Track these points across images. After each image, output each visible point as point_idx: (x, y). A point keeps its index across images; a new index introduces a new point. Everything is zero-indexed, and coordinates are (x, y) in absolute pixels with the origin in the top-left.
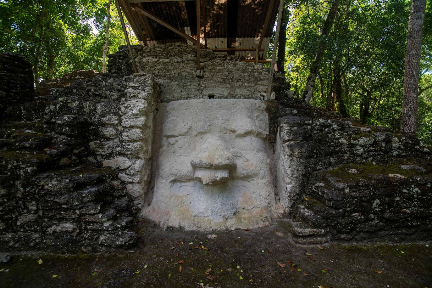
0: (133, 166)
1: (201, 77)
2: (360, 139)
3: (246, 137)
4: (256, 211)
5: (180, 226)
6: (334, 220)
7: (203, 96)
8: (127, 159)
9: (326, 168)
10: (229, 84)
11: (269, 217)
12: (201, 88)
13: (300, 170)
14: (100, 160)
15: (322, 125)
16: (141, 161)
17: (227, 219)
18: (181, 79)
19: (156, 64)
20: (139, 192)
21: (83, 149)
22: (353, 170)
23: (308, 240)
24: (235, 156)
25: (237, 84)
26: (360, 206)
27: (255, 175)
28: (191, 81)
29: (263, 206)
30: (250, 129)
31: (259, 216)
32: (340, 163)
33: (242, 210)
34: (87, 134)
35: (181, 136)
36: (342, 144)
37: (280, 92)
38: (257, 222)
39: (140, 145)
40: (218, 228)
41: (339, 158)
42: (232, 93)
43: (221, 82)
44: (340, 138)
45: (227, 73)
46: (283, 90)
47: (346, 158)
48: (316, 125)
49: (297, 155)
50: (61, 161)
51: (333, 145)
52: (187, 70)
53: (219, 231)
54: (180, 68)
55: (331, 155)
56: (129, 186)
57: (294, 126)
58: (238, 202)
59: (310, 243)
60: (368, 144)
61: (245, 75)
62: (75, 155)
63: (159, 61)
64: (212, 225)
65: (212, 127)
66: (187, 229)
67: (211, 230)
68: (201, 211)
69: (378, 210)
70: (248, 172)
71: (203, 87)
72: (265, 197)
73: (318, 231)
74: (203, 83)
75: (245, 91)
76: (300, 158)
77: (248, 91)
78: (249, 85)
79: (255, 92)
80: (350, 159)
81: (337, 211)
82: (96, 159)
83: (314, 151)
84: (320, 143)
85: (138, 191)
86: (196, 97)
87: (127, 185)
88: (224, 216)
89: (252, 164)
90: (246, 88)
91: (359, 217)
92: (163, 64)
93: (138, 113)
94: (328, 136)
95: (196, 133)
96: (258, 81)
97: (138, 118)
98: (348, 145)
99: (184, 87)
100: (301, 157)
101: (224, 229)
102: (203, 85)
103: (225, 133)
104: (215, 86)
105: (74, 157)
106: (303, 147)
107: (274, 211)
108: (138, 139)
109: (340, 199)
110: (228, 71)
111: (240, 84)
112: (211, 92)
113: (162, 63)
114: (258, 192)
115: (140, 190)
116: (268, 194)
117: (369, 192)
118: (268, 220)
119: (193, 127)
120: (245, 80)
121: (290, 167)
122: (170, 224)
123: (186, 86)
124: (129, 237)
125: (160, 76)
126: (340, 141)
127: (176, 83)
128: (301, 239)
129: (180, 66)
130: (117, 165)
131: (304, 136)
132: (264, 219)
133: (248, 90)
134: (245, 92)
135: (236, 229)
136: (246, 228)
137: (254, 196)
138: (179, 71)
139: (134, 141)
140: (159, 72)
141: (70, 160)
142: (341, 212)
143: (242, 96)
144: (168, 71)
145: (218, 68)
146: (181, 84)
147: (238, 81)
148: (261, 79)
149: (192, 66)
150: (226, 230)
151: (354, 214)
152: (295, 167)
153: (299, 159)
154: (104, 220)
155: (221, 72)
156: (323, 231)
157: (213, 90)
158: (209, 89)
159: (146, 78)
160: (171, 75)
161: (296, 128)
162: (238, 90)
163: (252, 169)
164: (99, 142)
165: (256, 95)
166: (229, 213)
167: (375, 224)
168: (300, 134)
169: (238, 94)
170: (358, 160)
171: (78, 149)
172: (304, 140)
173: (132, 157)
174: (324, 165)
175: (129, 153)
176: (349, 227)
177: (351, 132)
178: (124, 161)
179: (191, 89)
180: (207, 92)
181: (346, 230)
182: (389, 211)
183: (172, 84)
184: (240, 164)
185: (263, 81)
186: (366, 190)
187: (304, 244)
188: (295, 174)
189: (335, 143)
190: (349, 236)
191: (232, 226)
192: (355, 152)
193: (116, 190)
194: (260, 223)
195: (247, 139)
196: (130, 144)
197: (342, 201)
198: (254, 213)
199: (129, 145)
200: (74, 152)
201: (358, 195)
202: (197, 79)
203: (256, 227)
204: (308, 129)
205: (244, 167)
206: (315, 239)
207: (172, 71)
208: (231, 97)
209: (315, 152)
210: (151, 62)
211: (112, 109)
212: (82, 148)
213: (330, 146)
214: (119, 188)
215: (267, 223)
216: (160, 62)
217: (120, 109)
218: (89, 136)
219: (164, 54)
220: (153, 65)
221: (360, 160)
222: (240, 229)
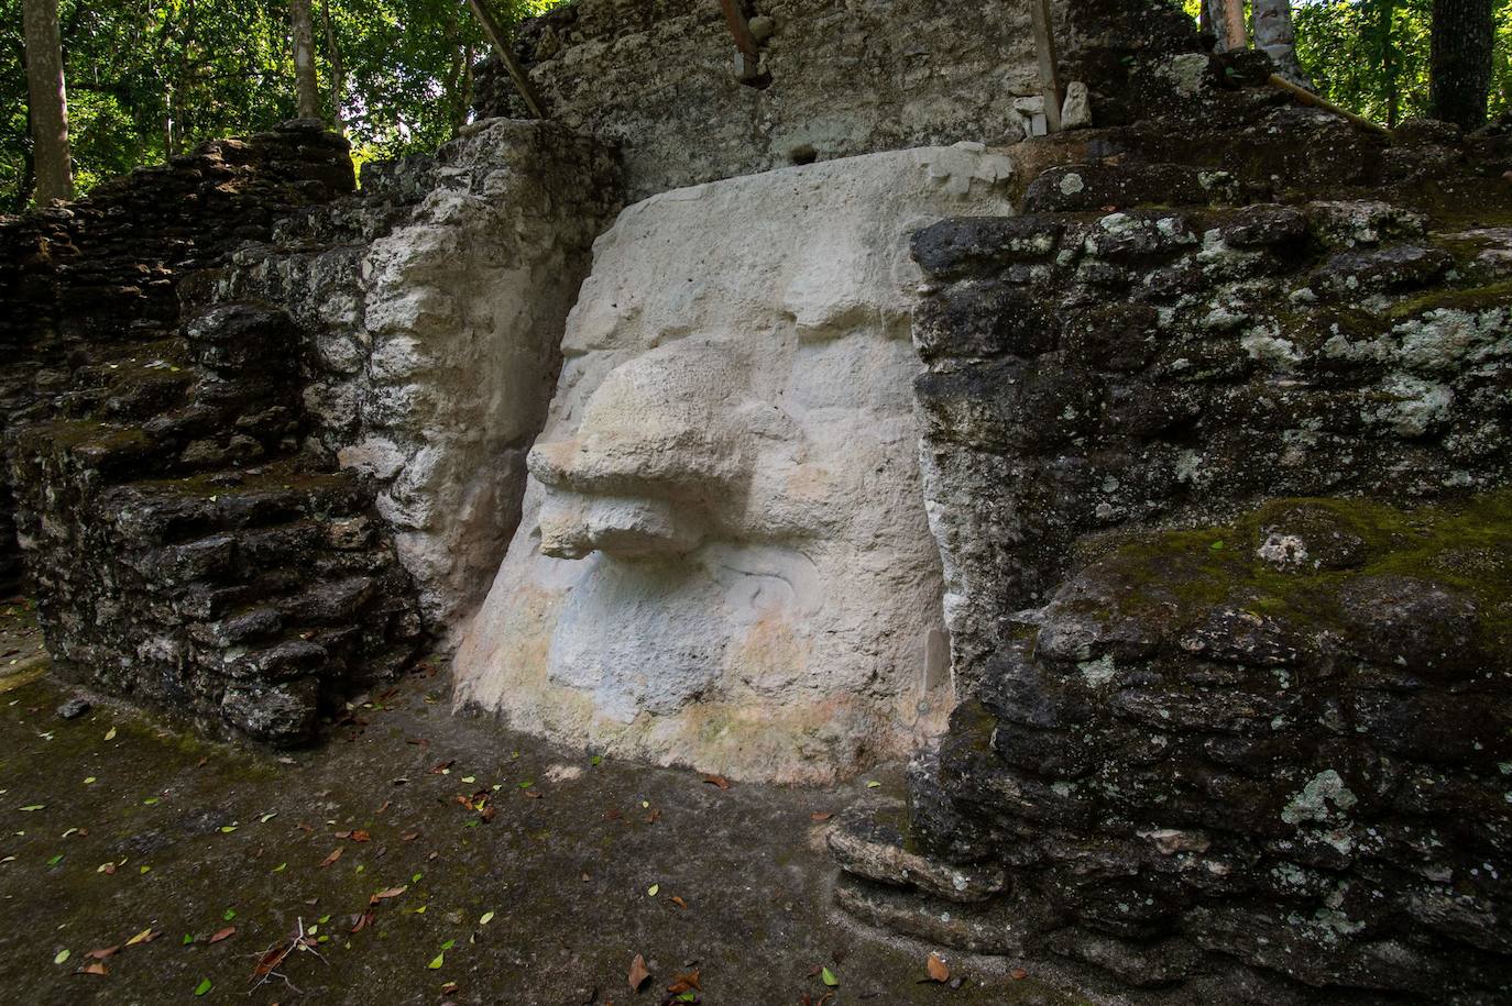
0: (408, 468)
1: (759, 81)
2: (1410, 324)
3: (841, 343)
4: (800, 702)
5: (500, 710)
6: (1020, 838)
7: (771, 161)
8: (391, 445)
9: (1156, 516)
10: (873, 85)
11: (843, 744)
12: (763, 128)
13: (993, 517)
14: (333, 446)
15: (1121, 256)
16: (432, 452)
17: (654, 714)
18: (687, 107)
19: (605, 63)
20: (431, 565)
21: (276, 412)
22: (1286, 541)
23: (887, 908)
24: (761, 435)
25: (908, 78)
26: (1180, 784)
27: (831, 529)
28: (723, 106)
29: (835, 683)
30: (847, 303)
31: (799, 731)
32: (1247, 490)
33: (739, 688)
34: (291, 363)
35: (594, 353)
36: (1266, 364)
37: (1125, 75)
38: (773, 756)
39: (416, 392)
40: (608, 745)
41: (1242, 456)
42: (887, 125)
43: (835, 84)
44: (1248, 324)
45: (858, 38)
46: (1144, 63)
47: (1293, 455)
48: (1081, 253)
49: (971, 434)
50: (189, 452)
51: (1186, 371)
52: (707, 64)
53: (610, 757)
54: (681, 58)
55: (1183, 432)
56: (404, 540)
57: (958, 277)
58: (728, 649)
59: (895, 927)
60: (1490, 358)
61: (936, 30)
62: (244, 430)
63: (614, 50)
64: (592, 727)
65: (710, 307)
66: (516, 724)
67: (583, 747)
68: (569, 660)
69: (1342, 846)
70: (793, 510)
71: (768, 124)
72: (857, 641)
73: (930, 872)
74: (770, 107)
75: (944, 104)
76: (993, 452)
77: (958, 105)
78: (964, 70)
79: (993, 104)
80: (1328, 466)
81: (1038, 789)
82: (324, 443)
83: (1062, 411)
84: (1099, 362)
85: (426, 561)
86: (746, 167)
87: (398, 537)
88: (641, 700)
89: (819, 471)
90: (947, 89)
91: (1190, 862)
92: (626, 58)
93: (399, 279)
94: (1154, 322)
95: (655, 335)
96: (1000, 42)
97: (402, 296)
98: (1305, 366)
99: (700, 137)
100: (998, 444)
101: (631, 756)
102: (768, 116)
103: (760, 328)
104: (814, 111)
105: (238, 439)
106: (993, 390)
107: (905, 720)
108: (408, 374)
109: (1045, 719)
110: (862, 29)
111: (921, 73)
112: (797, 141)
113: (621, 58)
114: (830, 610)
115: (433, 558)
116: (886, 627)
117: (1259, 707)
118: (834, 757)
119: (647, 310)
120: (939, 50)
121: (942, 498)
122: (477, 697)
123: (706, 129)
124: (275, 712)
125: (620, 107)
126: (1245, 344)
127: (674, 123)
128: (850, 891)
129: (679, 53)
130: (369, 464)
131: (998, 329)
132: (815, 745)
133: (959, 99)
134: (945, 110)
135: (674, 766)
136: (716, 772)
137: (806, 628)
138: (679, 73)
139: (398, 381)
140: (614, 95)
141: (221, 447)
142: (1061, 800)
143: (936, 131)
144: (643, 81)
145: (821, 23)
146: (688, 125)
147: (909, 63)
148: (1018, 30)
149: (722, 39)
150: (638, 760)
151: (1156, 835)
152: (967, 500)
153: (982, 456)
154: (224, 642)
155: (832, 39)
156: (960, 880)
157: (807, 128)
158: (790, 125)
159: (489, 138)
160: (653, 97)
161: (966, 284)
162: (912, 108)
163: (814, 496)
164: (323, 386)
165: (1001, 119)
166: (666, 689)
167: (1331, 937)
168: (978, 316)
169: (916, 127)
170: (1408, 476)
171: (256, 414)
172: (1003, 352)
173: (406, 438)
174: (1140, 500)
175: (391, 422)
176: (1124, 908)
177: (1352, 281)
178: (384, 449)
179: (723, 139)
180: (782, 145)
181: (1101, 914)
182: (1447, 874)
183: (657, 132)
184: (769, 472)
185: (1026, 36)
186: (1228, 686)
187: (866, 919)
188: (966, 540)
189: (1199, 363)
190: (1137, 963)
191: (667, 751)
192: (1366, 417)
193: (338, 549)
194: (788, 761)
195: (842, 350)
196: (391, 390)
197: (1055, 731)
198: (789, 708)
199: (388, 395)
200: (238, 422)
201: (1165, 714)
202: (744, 91)
203: (758, 775)
204: (1026, 282)
205: (780, 488)
206: (922, 911)
207: (657, 80)
208: (887, 147)
209: (1070, 415)
210: (587, 61)
211: (337, 272)
212: (273, 409)
213: (1169, 379)
214: (353, 545)
215: (823, 771)
216: (618, 53)
217: (358, 272)
218: (299, 368)
219: (636, 16)
220: (598, 70)
221: (1424, 474)
222: (691, 769)
